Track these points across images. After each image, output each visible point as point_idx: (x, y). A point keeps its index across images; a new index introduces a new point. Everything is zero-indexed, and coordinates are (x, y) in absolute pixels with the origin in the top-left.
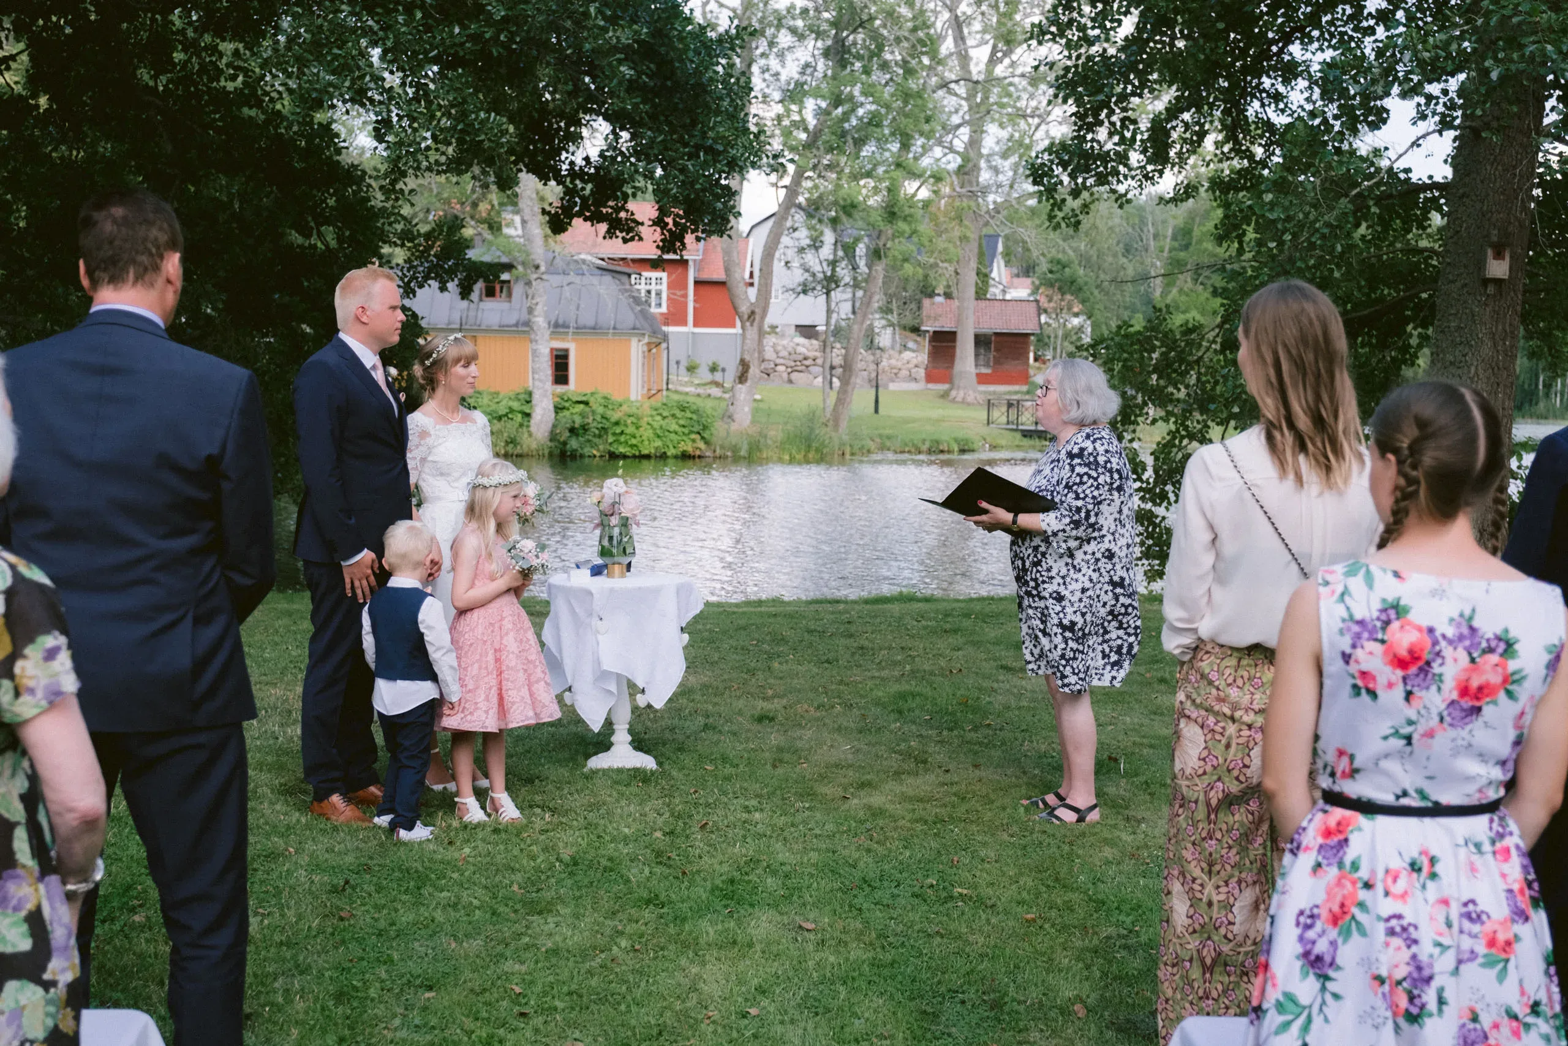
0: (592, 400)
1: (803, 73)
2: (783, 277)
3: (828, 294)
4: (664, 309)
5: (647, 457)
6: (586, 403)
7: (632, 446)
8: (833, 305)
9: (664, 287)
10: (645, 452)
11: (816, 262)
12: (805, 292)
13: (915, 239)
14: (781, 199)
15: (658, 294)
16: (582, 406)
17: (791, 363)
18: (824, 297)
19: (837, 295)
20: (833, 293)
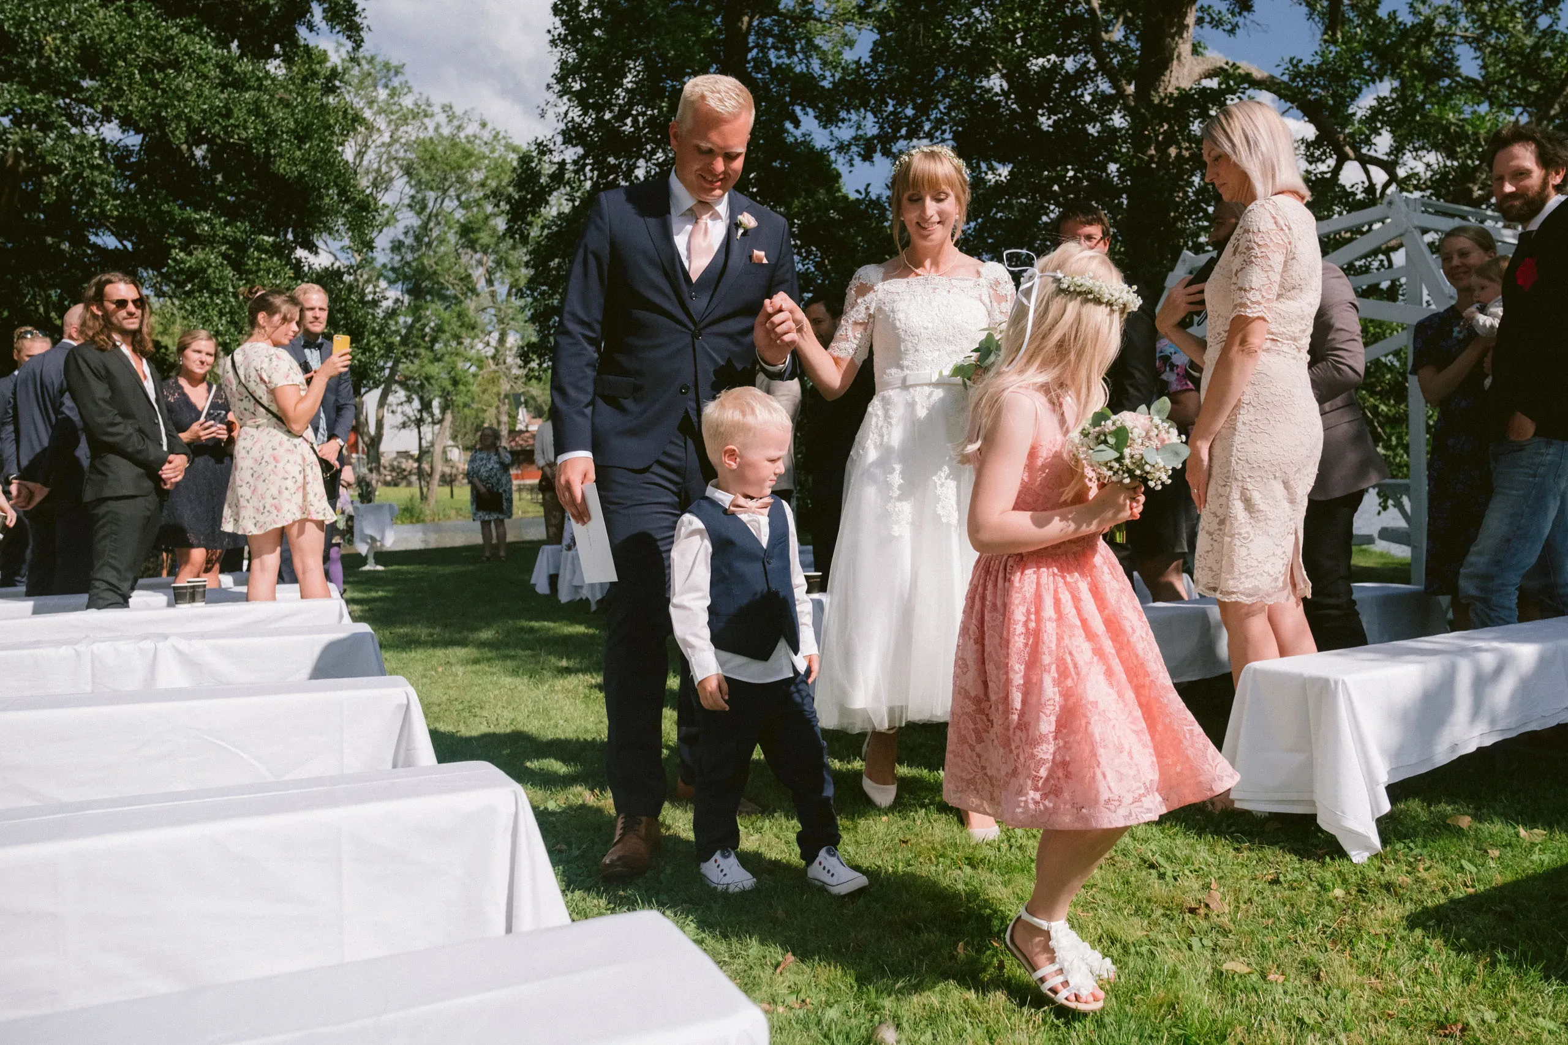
2: (391, 420)
3: (418, 428)
8: (422, 435)
11: (410, 410)
12: (405, 428)
17: (394, 474)
18: (416, 430)
19: (423, 429)
20: (422, 429)
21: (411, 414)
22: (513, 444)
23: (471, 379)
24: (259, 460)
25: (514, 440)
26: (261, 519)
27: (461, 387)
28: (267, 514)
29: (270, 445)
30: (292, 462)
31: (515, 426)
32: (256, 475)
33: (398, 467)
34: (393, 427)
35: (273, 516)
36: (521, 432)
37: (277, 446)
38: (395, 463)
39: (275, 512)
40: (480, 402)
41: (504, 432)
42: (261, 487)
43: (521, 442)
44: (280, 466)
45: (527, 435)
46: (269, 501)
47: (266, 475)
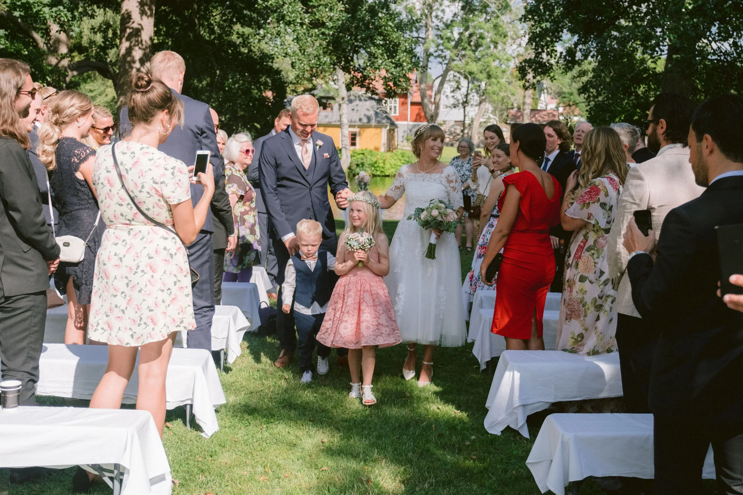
0: (365, 152)
1: (453, 17)
2: (445, 100)
3: (464, 108)
4: (397, 114)
5: (388, 176)
6: (363, 154)
7: (382, 172)
8: (466, 113)
9: (397, 105)
10: (387, 174)
11: (460, 95)
12: (455, 107)
13: (499, 85)
14: (444, 69)
15: (395, 107)
16: (361, 155)
17: (451, 137)
18: (463, 109)
19: (468, 109)
20: (466, 108)
21: (460, 98)
22: (533, 119)
23: (499, 74)
24: (134, 268)
25: (534, 116)
26: (139, 330)
27: (493, 80)
28: (143, 326)
29: (145, 253)
30: (168, 273)
31: (536, 104)
32: (131, 285)
33: (454, 133)
34: (447, 107)
35: (149, 329)
36: (540, 111)
37: (153, 254)
38: (453, 129)
39: (152, 326)
40: (505, 91)
41: (527, 111)
42: (137, 297)
43: (539, 118)
44: (157, 276)
45: (544, 113)
46: (146, 313)
47: (142, 285)
